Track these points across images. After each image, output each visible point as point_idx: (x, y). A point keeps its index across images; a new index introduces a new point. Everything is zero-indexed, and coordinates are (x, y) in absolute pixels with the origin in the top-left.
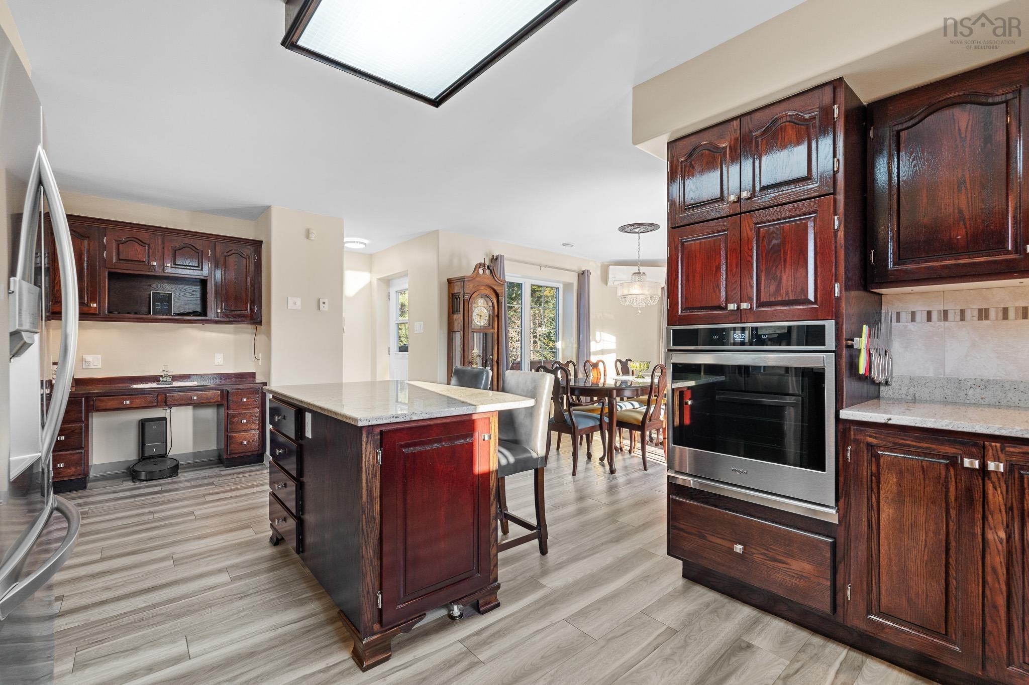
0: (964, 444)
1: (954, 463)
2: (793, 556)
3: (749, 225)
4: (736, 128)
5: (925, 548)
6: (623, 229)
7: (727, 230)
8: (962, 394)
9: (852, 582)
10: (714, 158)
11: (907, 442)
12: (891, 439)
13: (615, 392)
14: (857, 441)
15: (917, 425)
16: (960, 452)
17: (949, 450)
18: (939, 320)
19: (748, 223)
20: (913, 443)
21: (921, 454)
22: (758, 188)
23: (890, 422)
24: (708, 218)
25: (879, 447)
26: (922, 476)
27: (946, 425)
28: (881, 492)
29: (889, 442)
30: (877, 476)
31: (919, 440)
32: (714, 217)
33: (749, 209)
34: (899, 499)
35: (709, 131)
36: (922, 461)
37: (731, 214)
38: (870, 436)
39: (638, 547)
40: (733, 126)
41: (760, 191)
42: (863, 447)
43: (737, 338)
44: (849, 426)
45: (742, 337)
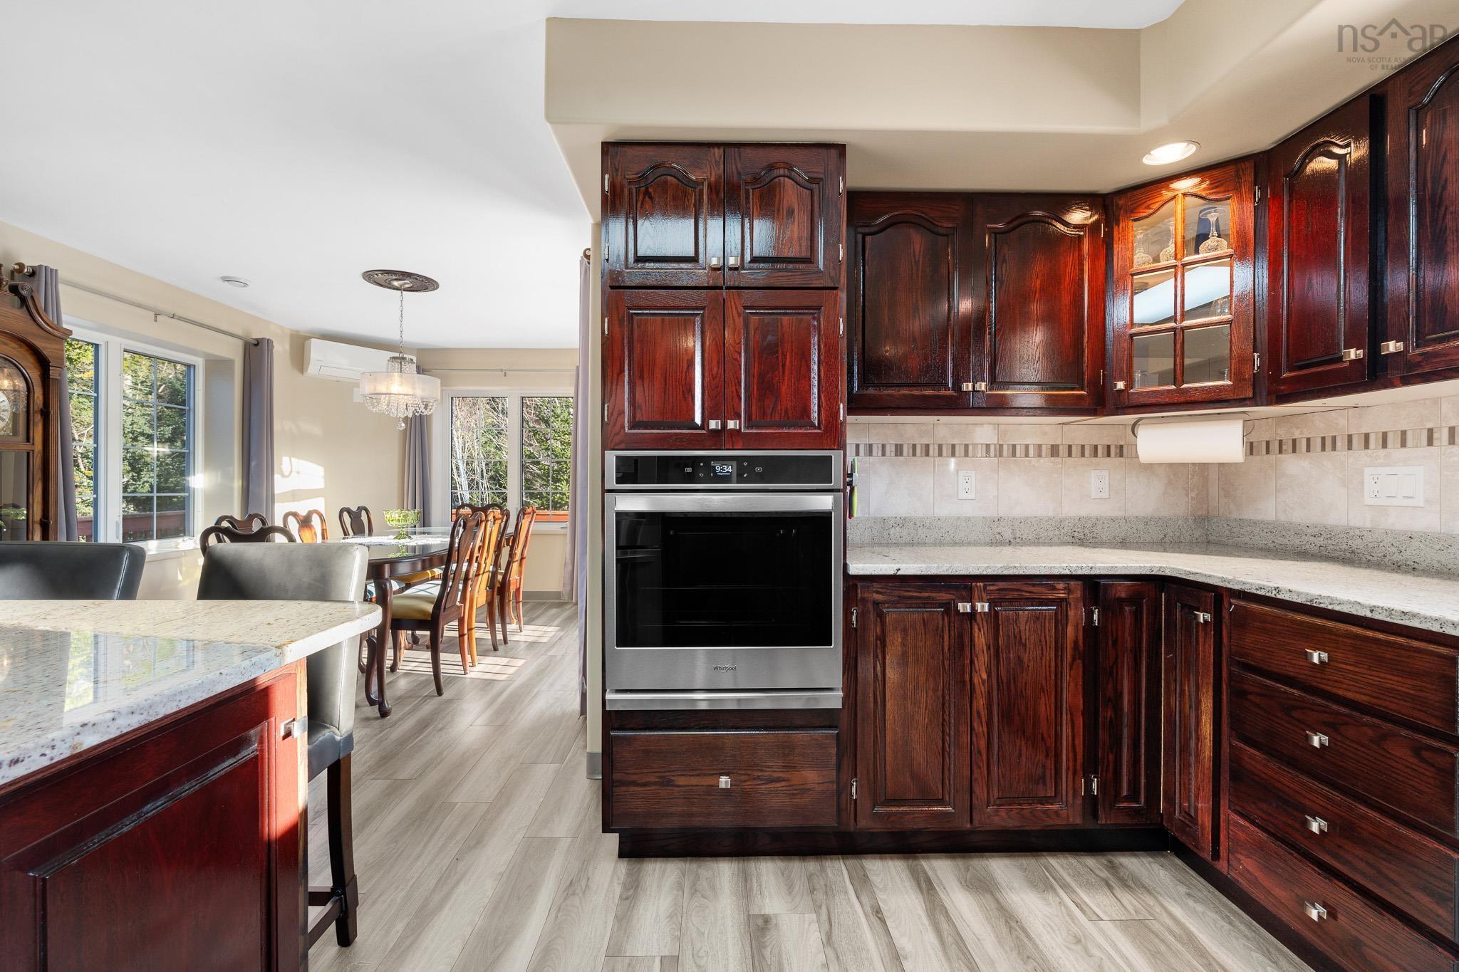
0: (957, 588)
1: (949, 609)
2: (794, 767)
3: (736, 308)
4: (717, 159)
5: (926, 710)
6: (370, 276)
7: (703, 308)
8: (885, 534)
9: (859, 776)
10: (685, 194)
11: (911, 594)
12: (897, 593)
13: (387, 567)
14: (863, 599)
15: (923, 573)
16: (954, 597)
17: (944, 596)
18: (865, 455)
19: (735, 303)
20: (915, 594)
21: (921, 605)
22: (748, 257)
23: (899, 573)
24: (675, 284)
25: (884, 603)
26: (923, 630)
27: (948, 570)
28: (887, 657)
29: (894, 596)
30: (882, 640)
31: (922, 589)
32: (685, 284)
33: (736, 284)
34: (904, 661)
35: (678, 148)
36: (923, 612)
37: (710, 285)
38: (878, 592)
39: (520, 836)
40: (714, 154)
41: (750, 262)
42: (870, 606)
43: (720, 472)
44: (853, 582)
45: (729, 469)
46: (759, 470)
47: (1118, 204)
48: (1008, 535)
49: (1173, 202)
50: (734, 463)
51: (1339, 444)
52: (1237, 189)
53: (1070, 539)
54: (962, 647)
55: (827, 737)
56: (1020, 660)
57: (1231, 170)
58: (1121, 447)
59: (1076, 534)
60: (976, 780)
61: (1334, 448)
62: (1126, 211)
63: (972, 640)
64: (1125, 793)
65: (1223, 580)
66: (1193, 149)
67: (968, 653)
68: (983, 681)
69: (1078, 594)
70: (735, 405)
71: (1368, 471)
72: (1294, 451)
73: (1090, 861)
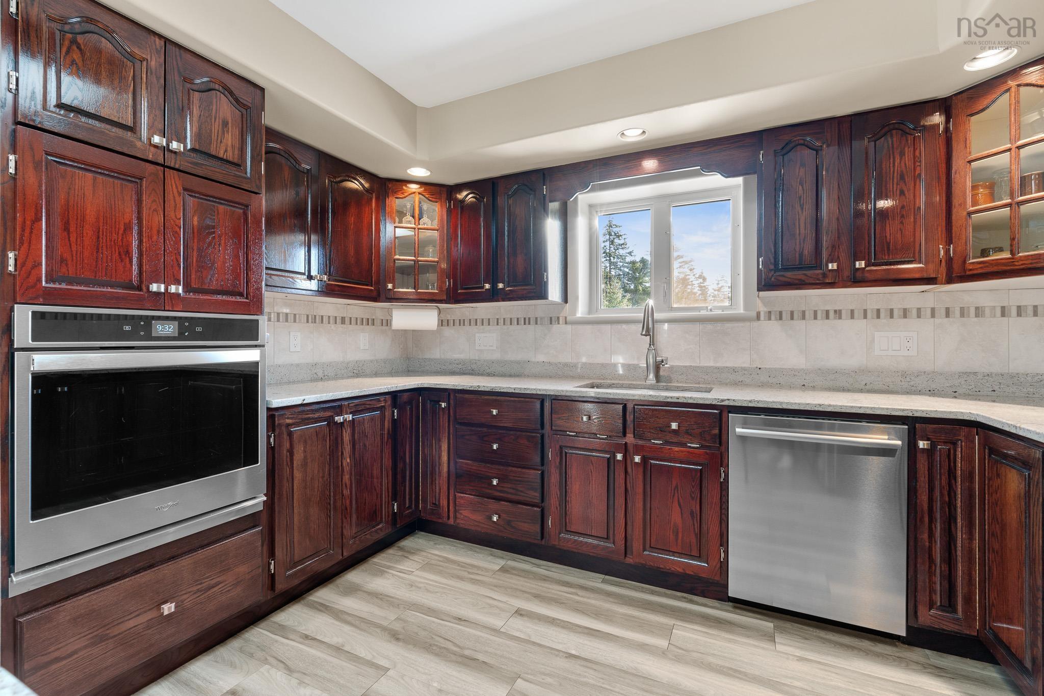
0: (335, 407)
1: (330, 420)
3: (177, 187)
4: (159, 48)
11: (309, 416)
12: (301, 416)
14: (279, 424)
16: (334, 414)
17: (327, 414)
19: (175, 182)
20: (311, 415)
21: (314, 422)
22: (187, 147)
23: (304, 402)
24: (110, 147)
25: (292, 425)
26: (316, 440)
30: (291, 452)
31: (315, 411)
32: (122, 150)
33: (177, 166)
34: (304, 463)
37: (150, 159)
38: (288, 418)
40: (156, 42)
41: (189, 151)
42: (284, 429)
43: (161, 331)
44: (272, 413)
45: (169, 329)
46: (199, 329)
47: (388, 186)
48: (320, 375)
49: (413, 195)
50: (177, 323)
51: (466, 323)
52: (440, 199)
53: (352, 375)
54: (336, 443)
55: (254, 534)
56: (365, 445)
57: (438, 188)
58: (374, 319)
59: (355, 371)
60: (345, 527)
61: (464, 325)
62: (392, 191)
63: (342, 439)
64: (407, 506)
65: (454, 385)
66: (428, 173)
67: (340, 448)
68: (348, 463)
69: (389, 403)
70: (175, 272)
71: (477, 335)
72: (448, 325)
73: (391, 551)
